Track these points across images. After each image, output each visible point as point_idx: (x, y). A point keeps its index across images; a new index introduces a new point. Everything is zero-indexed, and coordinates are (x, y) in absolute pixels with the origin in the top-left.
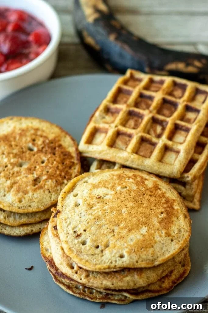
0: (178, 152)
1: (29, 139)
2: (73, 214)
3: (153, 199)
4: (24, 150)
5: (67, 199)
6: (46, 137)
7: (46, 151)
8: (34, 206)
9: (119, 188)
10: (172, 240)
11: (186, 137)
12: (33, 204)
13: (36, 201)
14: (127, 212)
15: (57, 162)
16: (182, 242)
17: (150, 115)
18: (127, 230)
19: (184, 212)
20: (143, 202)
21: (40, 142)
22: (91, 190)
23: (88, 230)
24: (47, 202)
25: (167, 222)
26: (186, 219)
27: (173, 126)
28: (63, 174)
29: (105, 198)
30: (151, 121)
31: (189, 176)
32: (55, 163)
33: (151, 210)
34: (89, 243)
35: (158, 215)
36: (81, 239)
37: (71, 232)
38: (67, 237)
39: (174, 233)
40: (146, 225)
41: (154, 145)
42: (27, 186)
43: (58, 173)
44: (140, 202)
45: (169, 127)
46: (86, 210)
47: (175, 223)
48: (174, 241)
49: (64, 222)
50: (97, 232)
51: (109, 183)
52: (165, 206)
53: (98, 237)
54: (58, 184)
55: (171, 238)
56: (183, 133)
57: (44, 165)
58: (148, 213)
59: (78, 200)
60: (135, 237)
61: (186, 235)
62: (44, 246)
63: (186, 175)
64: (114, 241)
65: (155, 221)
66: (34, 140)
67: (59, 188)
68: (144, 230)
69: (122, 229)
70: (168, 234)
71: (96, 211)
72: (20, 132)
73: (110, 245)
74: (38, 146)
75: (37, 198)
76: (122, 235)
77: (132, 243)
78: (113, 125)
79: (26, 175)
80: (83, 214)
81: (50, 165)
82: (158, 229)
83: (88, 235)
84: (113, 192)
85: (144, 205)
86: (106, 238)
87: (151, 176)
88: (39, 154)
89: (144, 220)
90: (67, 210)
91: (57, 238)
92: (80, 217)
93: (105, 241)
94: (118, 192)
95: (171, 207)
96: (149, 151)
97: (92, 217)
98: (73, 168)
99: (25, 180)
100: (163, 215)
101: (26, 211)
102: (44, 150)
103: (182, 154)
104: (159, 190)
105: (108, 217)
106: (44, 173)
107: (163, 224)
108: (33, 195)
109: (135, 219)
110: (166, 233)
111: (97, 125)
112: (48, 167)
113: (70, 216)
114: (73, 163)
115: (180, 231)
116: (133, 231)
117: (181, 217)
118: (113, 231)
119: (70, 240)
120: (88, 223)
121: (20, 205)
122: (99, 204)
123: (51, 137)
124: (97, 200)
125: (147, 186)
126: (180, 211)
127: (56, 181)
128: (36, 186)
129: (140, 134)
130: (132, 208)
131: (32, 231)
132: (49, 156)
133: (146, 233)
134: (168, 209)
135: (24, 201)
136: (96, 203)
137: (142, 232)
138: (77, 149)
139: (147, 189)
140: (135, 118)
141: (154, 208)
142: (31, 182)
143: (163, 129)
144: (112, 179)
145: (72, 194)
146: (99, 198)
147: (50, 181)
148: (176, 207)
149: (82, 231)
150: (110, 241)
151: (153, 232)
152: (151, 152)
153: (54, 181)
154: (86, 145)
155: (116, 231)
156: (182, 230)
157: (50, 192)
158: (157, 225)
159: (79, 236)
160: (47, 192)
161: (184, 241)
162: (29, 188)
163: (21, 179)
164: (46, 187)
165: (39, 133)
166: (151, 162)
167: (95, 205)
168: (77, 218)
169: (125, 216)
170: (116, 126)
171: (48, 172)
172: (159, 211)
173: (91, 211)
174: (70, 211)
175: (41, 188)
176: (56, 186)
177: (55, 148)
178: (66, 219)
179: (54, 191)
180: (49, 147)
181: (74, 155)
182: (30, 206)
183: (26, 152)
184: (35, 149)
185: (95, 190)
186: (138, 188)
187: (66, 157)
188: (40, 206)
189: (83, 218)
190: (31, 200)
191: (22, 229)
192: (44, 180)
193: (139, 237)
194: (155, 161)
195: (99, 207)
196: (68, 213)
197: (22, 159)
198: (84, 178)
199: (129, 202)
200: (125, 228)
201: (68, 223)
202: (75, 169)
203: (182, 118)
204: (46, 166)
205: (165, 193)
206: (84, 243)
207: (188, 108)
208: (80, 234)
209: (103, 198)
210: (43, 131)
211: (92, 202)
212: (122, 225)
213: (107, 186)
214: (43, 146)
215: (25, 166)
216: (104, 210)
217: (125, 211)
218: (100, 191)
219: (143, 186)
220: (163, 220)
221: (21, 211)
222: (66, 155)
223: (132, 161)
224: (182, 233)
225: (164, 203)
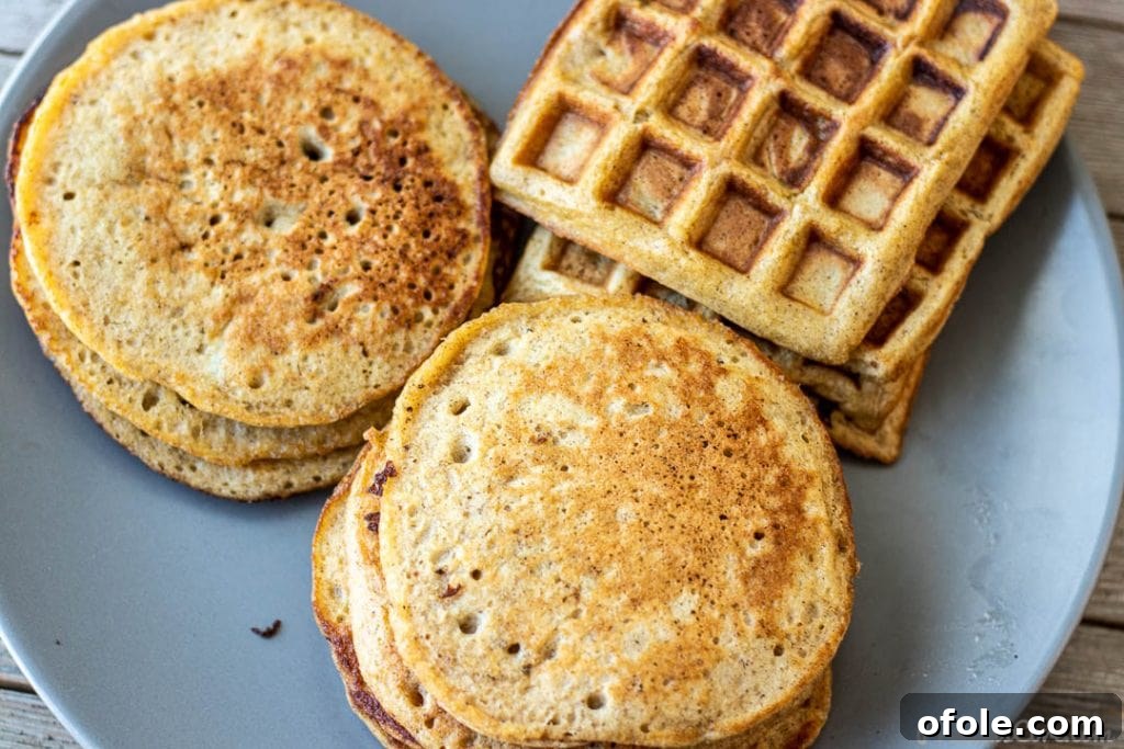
0: (855, 262)
1: (308, 106)
2: (441, 493)
3: (733, 468)
4: (288, 152)
5: (426, 412)
6: (373, 105)
7: (370, 167)
8: (305, 406)
9: (617, 406)
10: (778, 651)
11: (895, 198)
12: (301, 398)
13: (313, 384)
14: (633, 520)
15: (405, 226)
16: (812, 658)
17: (775, 86)
18: (624, 598)
19: (838, 525)
20: (698, 480)
21: (347, 123)
22: (516, 395)
23: (486, 574)
24: (355, 391)
25: (769, 577)
26: (842, 559)
27: (853, 147)
28: (422, 281)
29: (563, 442)
30: (776, 106)
31: (880, 363)
32: (396, 229)
33: (723, 517)
34: (485, 627)
35: (745, 543)
36: (458, 608)
37: (427, 571)
38: (411, 587)
39: (790, 619)
40: (695, 585)
41: (772, 214)
42: (284, 320)
43: (403, 275)
44: (687, 481)
45: (837, 148)
46: (490, 489)
47: (799, 578)
48: (786, 653)
49: (406, 521)
50: (519, 591)
51: (587, 378)
52: (774, 502)
53: (519, 611)
54: (399, 323)
55: (773, 642)
56: (886, 176)
57: (354, 230)
58: (707, 534)
59: (465, 431)
60: (652, 631)
61: (830, 629)
62: (327, 575)
63: (869, 357)
64: (575, 636)
65: (729, 569)
66: (326, 112)
67: (400, 337)
68: (685, 603)
69: (609, 590)
70: (767, 629)
71: (525, 501)
72: (276, 68)
73: (560, 654)
74: (339, 142)
75: (318, 372)
76: (607, 616)
77: (635, 656)
78: (630, 105)
79: (284, 269)
80: (478, 501)
81: (377, 238)
82: (735, 606)
83: (485, 593)
84: (595, 423)
85: (701, 495)
86: (547, 617)
87: (743, 345)
88: (342, 178)
89: (691, 560)
90: (423, 468)
91: (373, 570)
92: (466, 515)
93: (542, 633)
94: (614, 423)
95: (796, 510)
96: (750, 236)
97: (507, 523)
98: (459, 259)
99: (279, 289)
100: (763, 547)
101: (273, 421)
102: (362, 161)
103: (868, 276)
104: (761, 429)
105: (564, 532)
106: (355, 268)
107: (756, 582)
108: (305, 358)
109: (658, 554)
110: (761, 623)
111: (570, 91)
112: (369, 247)
113: (429, 501)
114: (464, 234)
115: (812, 609)
116: (647, 607)
117: (826, 551)
118: (577, 595)
119: (420, 605)
120: (491, 544)
121: (252, 396)
122: (538, 469)
123: (394, 104)
124: (531, 450)
125: (720, 402)
126: (823, 529)
127: (395, 310)
128: (320, 323)
129: (725, 168)
130: (656, 503)
131: (289, 485)
132: (378, 195)
133: (691, 620)
134: (783, 519)
135: (267, 384)
136: (528, 462)
137: (677, 615)
138: (484, 175)
139: (720, 424)
140: (718, 81)
141: (735, 510)
142: (301, 306)
143: (815, 148)
144: (598, 355)
145: (447, 396)
146: (543, 441)
147: (372, 306)
148: (814, 508)
149: (466, 576)
150: (561, 634)
151: (716, 614)
152: (758, 245)
153: (386, 307)
154: (521, 170)
155: (586, 595)
156: (821, 608)
157: (365, 353)
158: (734, 586)
159: (452, 593)
160: (356, 351)
161: (821, 655)
162: (290, 328)
163: (265, 283)
164: (355, 329)
165: (350, 82)
166: (747, 295)
167: (526, 472)
168: (454, 515)
169: (625, 537)
170: (641, 114)
171: (366, 267)
172: (750, 527)
173: (505, 497)
174: (431, 476)
175: (334, 331)
176: (390, 331)
177: (403, 161)
178: (413, 512)
179: (380, 351)
180: (379, 155)
181: (471, 198)
182: (289, 403)
183: (292, 161)
184: (329, 154)
185: (533, 397)
186: (688, 416)
187: (441, 206)
188: (326, 407)
189: (476, 521)
190: (294, 380)
191: (251, 476)
192: (350, 301)
193: (665, 633)
194: (766, 293)
195: (538, 481)
196: (423, 483)
197: (275, 191)
198: (496, 325)
199: (646, 476)
200: (620, 588)
201: (420, 528)
202: (467, 260)
203: (893, 113)
204: (363, 239)
205: (782, 441)
206: (467, 626)
207: (919, 71)
208: (460, 587)
209: (555, 442)
210: (365, 74)
211: (513, 455)
212: (610, 575)
213: (575, 388)
214: (358, 141)
215: (286, 227)
216: (554, 501)
217: (626, 510)
218: (548, 409)
219: (705, 403)
220: (758, 565)
221: (255, 419)
222: (441, 196)
223: (682, 277)
224: (817, 622)
225: (770, 493)
